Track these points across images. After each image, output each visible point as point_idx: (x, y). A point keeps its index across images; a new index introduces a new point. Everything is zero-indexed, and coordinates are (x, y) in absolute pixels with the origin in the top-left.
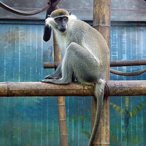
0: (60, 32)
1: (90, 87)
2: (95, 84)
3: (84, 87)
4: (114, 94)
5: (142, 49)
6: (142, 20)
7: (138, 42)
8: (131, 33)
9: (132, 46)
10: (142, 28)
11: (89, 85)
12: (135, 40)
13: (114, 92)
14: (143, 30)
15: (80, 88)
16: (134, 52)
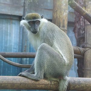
0: (32, 33)
1: (56, 82)
2: (60, 80)
3: (51, 82)
4: (73, 89)
5: (13, 41)
6: (15, 14)
7: (10, 34)
8: (4, 25)
9: (5, 38)
10: (14, 21)
11: (55, 81)
12: (8, 32)
13: (74, 87)
14: (15, 24)
15: (48, 83)
16: (6, 43)
